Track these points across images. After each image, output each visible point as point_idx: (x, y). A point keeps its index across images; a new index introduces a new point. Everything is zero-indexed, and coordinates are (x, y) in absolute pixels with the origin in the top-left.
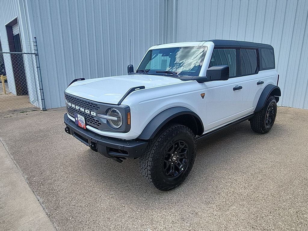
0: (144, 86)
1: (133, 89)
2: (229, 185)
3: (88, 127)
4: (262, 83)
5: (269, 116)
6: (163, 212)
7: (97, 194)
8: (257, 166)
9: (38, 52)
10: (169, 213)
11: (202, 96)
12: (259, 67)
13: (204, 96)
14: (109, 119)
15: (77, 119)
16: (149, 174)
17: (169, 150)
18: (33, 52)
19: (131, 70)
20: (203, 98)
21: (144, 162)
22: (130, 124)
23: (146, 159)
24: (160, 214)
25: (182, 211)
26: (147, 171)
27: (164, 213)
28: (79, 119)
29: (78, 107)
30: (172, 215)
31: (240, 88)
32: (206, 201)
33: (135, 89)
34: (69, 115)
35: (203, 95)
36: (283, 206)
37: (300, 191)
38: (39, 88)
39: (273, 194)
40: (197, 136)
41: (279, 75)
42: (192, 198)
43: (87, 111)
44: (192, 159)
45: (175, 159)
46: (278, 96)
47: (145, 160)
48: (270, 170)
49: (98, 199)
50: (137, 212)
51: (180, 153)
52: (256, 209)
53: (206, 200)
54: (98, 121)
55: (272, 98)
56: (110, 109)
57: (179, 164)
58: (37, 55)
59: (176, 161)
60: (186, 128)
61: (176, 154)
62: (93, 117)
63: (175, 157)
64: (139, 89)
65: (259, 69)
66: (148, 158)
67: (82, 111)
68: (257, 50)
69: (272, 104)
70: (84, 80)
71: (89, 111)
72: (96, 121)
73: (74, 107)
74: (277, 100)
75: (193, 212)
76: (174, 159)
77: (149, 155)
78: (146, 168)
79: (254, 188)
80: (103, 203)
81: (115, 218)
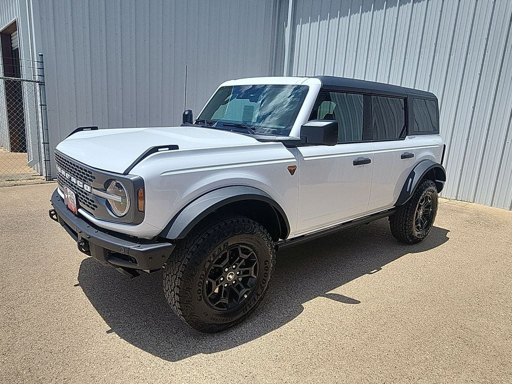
0: (177, 146)
1: (155, 149)
2: (326, 329)
3: (80, 210)
4: (411, 156)
5: (424, 215)
6: (194, 371)
7: (88, 331)
8: (386, 299)
9: (44, 80)
10: (205, 374)
11: (290, 171)
12: (407, 130)
13: (294, 170)
14: (110, 199)
15: (66, 196)
16: (177, 301)
17: (219, 262)
18: (37, 80)
19: (187, 120)
20: (292, 174)
21: (170, 279)
22: (144, 210)
23: (174, 274)
24: (188, 375)
25: (229, 371)
26: (174, 295)
27: (195, 373)
28: (69, 196)
29: (69, 175)
30: (210, 377)
31: (367, 161)
32: (277, 356)
33: (159, 150)
34: (60, 190)
35: (292, 169)
36: (410, 374)
37: (447, 347)
38: (42, 141)
39: (397, 351)
40: (280, 240)
41: (445, 145)
42: (253, 349)
43: (80, 184)
44: (264, 279)
45: (231, 277)
46: (442, 182)
47: (172, 276)
48: (405, 307)
49: (87, 340)
50: (149, 368)
51: (241, 267)
52: (361, 376)
53: (278, 354)
54: (93, 202)
55: (429, 184)
56: (111, 180)
57: (239, 288)
58: (42, 84)
59: (234, 282)
60: (254, 223)
61: (233, 268)
62: (86, 194)
63: (232, 274)
64: (168, 149)
65: (407, 132)
66: (177, 272)
67: (73, 183)
68: (405, 100)
69: (429, 194)
70: (98, 129)
71: (81, 183)
72: (91, 200)
73: (64, 175)
74: (440, 188)
75: (247, 375)
76: (229, 278)
77: (179, 266)
78: (172, 289)
79: (368, 338)
80: (93, 348)
81: (105, 376)
